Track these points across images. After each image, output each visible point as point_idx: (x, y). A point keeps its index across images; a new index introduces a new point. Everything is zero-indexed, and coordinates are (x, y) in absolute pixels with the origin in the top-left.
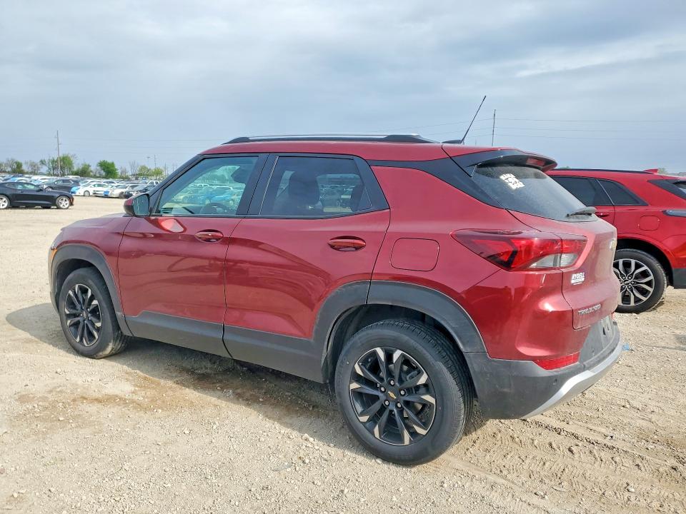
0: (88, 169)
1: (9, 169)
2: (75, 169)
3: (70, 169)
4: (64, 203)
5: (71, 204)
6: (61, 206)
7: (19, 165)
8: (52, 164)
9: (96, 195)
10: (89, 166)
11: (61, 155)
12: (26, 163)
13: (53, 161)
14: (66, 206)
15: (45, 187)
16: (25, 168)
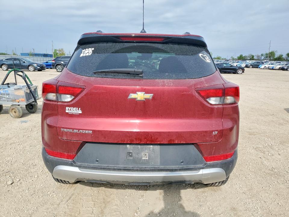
0: (281, 57)
1: (249, 58)
2: (276, 57)
3: (273, 57)
4: (240, 71)
5: (243, 72)
6: (239, 73)
7: (253, 56)
8: (266, 56)
9: (269, 69)
10: (282, 55)
11: (270, 51)
12: (256, 56)
13: (267, 54)
14: (241, 73)
15: (249, 65)
16: (255, 58)
